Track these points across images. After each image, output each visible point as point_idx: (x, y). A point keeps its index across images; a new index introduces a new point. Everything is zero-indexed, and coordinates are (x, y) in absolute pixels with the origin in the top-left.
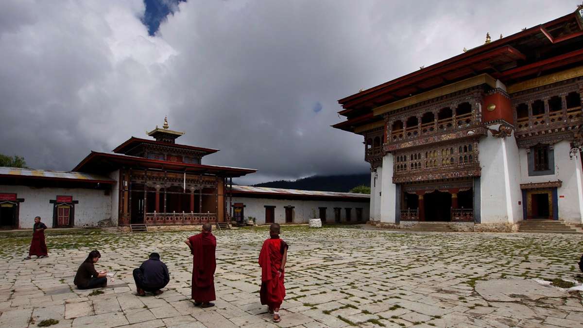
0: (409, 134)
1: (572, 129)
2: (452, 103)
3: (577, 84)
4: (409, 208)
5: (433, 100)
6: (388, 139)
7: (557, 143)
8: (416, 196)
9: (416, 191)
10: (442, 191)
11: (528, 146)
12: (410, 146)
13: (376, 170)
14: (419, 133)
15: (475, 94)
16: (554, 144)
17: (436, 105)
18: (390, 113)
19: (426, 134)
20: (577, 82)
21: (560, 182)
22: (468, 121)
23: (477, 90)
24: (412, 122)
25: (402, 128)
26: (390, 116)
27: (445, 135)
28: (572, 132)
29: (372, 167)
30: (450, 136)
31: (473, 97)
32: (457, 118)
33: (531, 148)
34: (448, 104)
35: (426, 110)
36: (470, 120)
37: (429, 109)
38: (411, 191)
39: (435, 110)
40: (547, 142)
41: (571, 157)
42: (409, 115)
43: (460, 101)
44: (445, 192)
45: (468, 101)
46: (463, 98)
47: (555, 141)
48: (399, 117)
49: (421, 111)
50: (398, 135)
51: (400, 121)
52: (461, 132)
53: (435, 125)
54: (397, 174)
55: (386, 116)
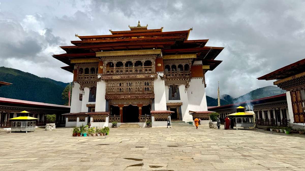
0: (117, 71)
1: (187, 80)
2: (142, 59)
3: (189, 61)
4: (115, 115)
5: (132, 56)
6: (104, 72)
7: (180, 85)
8: (118, 108)
9: (118, 105)
10: (134, 105)
11: (169, 85)
12: (119, 78)
13: (84, 89)
14: (124, 71)
15: (154, 57)
16: (179, 85)
17: (134, 58)
18: (106, 57)
19: (127, 73)
21: (182, 103)
22: (150, 70)
23: (155, 56)
24: (119, 64)
25: (113, 67)
26: (106, 58)
27: (139, 75)
28: (186, 81)
29: (81, 87)
30: (141, 76)
31: (153, 59)
32: (145, 68)
33: (170, 86)
34: (140, 59)
35: (128, 60)
36: (151, 70)
37: (130, 60)
38: (115, 105)
39: (133, 61)
40: (177, 84)
41: (185, 92)
42: (118, 60)
43: (146, 59)
44: (135, 106)
45: (150, 60)
46: (148, 58)
47: (180, 84)
48: (111, 60)
49: (125, 60)
50: (110, 70)
51: (112, 63)
52: (147, 75)
53: (133, 69)
54: (108, 94)
55: (103, 58)
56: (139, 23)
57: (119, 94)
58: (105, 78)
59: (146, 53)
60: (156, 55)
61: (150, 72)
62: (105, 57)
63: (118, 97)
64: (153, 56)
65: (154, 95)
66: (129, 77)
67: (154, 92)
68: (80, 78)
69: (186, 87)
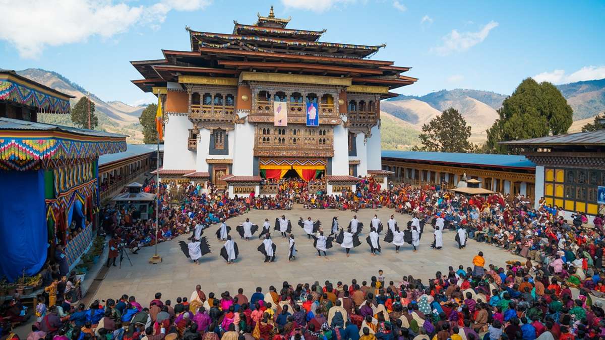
2: (319, 91)
6: (253, 108)
13: (199, 131)
15: (338, 90)
17: (305, 88)
19: (294, 113)
20: (376, 95)
21: (358, 161)
22: (330, 111)
25: (269, 101)
28: (368, 128)
29: (195, 127)
31: (336, 92)
32: (322, 106)
34: (316, 91)
35: (295, 90)
36: (332, 111)
39: (304, 93)
40: (354, 132)
41: (364, 144)
42: (278, 89)
43: (326, 91)
45: (332, 94)
46: (329, 90)
47: (358, 132)
48: (267, 88)
49: (291, 90)
50: (264, 106)
51: (268, 92)
52: (326, 120)
53: (304, 107)
54: (259, 148)
55: (252, 83)
56: (272, 9)
57: (278, 149)
58: (256, 119)
59: (329, 81)
60: (342, 86)
61: (331, 114)
62: (258, 82)
63: (275, 153)
64: (337, 87)
65: (333, 151)
66: (297, 120)
67: (333, 147)
68: (193, 111)
69: (366, 136)
